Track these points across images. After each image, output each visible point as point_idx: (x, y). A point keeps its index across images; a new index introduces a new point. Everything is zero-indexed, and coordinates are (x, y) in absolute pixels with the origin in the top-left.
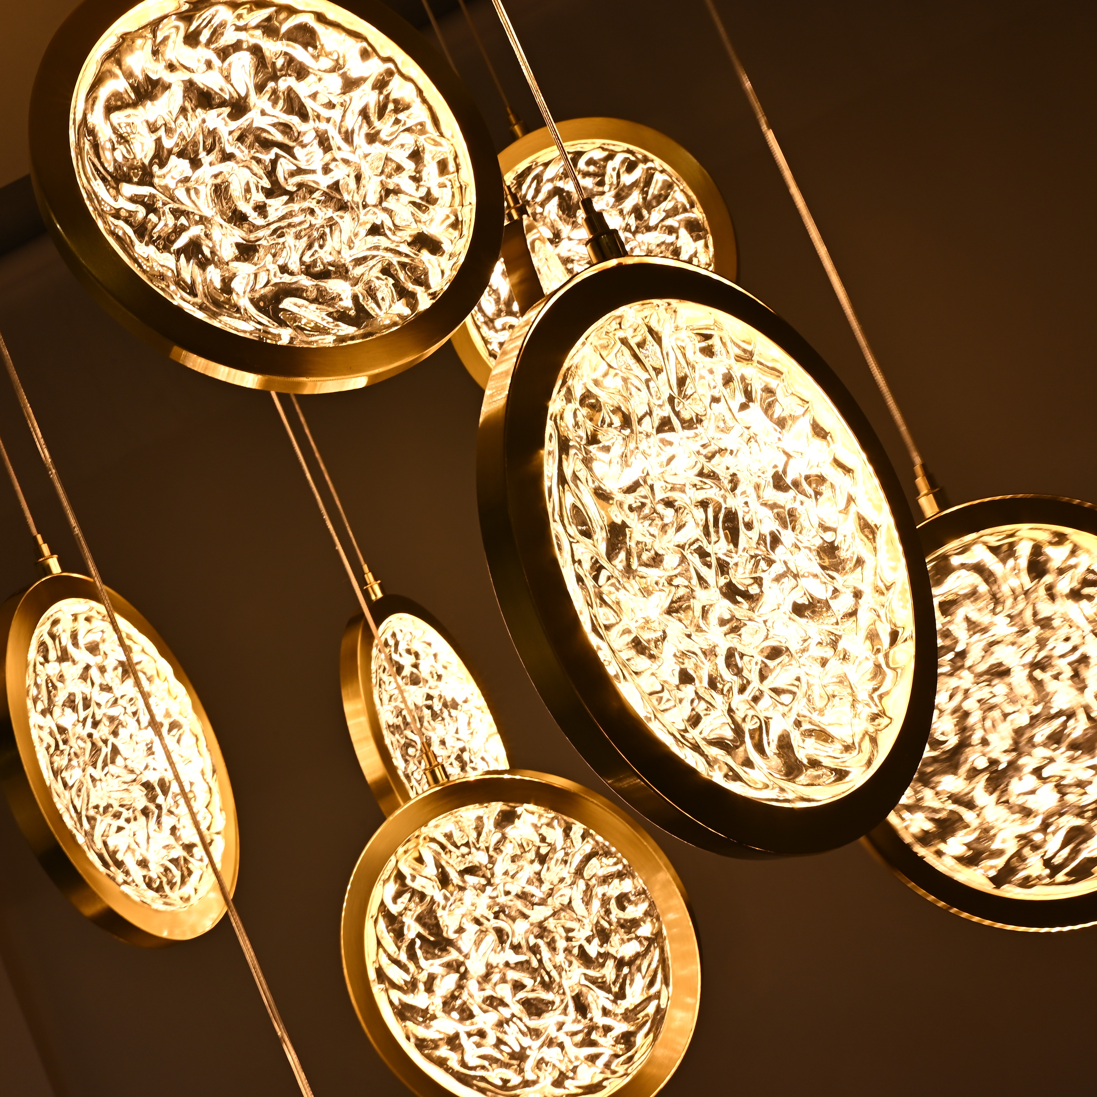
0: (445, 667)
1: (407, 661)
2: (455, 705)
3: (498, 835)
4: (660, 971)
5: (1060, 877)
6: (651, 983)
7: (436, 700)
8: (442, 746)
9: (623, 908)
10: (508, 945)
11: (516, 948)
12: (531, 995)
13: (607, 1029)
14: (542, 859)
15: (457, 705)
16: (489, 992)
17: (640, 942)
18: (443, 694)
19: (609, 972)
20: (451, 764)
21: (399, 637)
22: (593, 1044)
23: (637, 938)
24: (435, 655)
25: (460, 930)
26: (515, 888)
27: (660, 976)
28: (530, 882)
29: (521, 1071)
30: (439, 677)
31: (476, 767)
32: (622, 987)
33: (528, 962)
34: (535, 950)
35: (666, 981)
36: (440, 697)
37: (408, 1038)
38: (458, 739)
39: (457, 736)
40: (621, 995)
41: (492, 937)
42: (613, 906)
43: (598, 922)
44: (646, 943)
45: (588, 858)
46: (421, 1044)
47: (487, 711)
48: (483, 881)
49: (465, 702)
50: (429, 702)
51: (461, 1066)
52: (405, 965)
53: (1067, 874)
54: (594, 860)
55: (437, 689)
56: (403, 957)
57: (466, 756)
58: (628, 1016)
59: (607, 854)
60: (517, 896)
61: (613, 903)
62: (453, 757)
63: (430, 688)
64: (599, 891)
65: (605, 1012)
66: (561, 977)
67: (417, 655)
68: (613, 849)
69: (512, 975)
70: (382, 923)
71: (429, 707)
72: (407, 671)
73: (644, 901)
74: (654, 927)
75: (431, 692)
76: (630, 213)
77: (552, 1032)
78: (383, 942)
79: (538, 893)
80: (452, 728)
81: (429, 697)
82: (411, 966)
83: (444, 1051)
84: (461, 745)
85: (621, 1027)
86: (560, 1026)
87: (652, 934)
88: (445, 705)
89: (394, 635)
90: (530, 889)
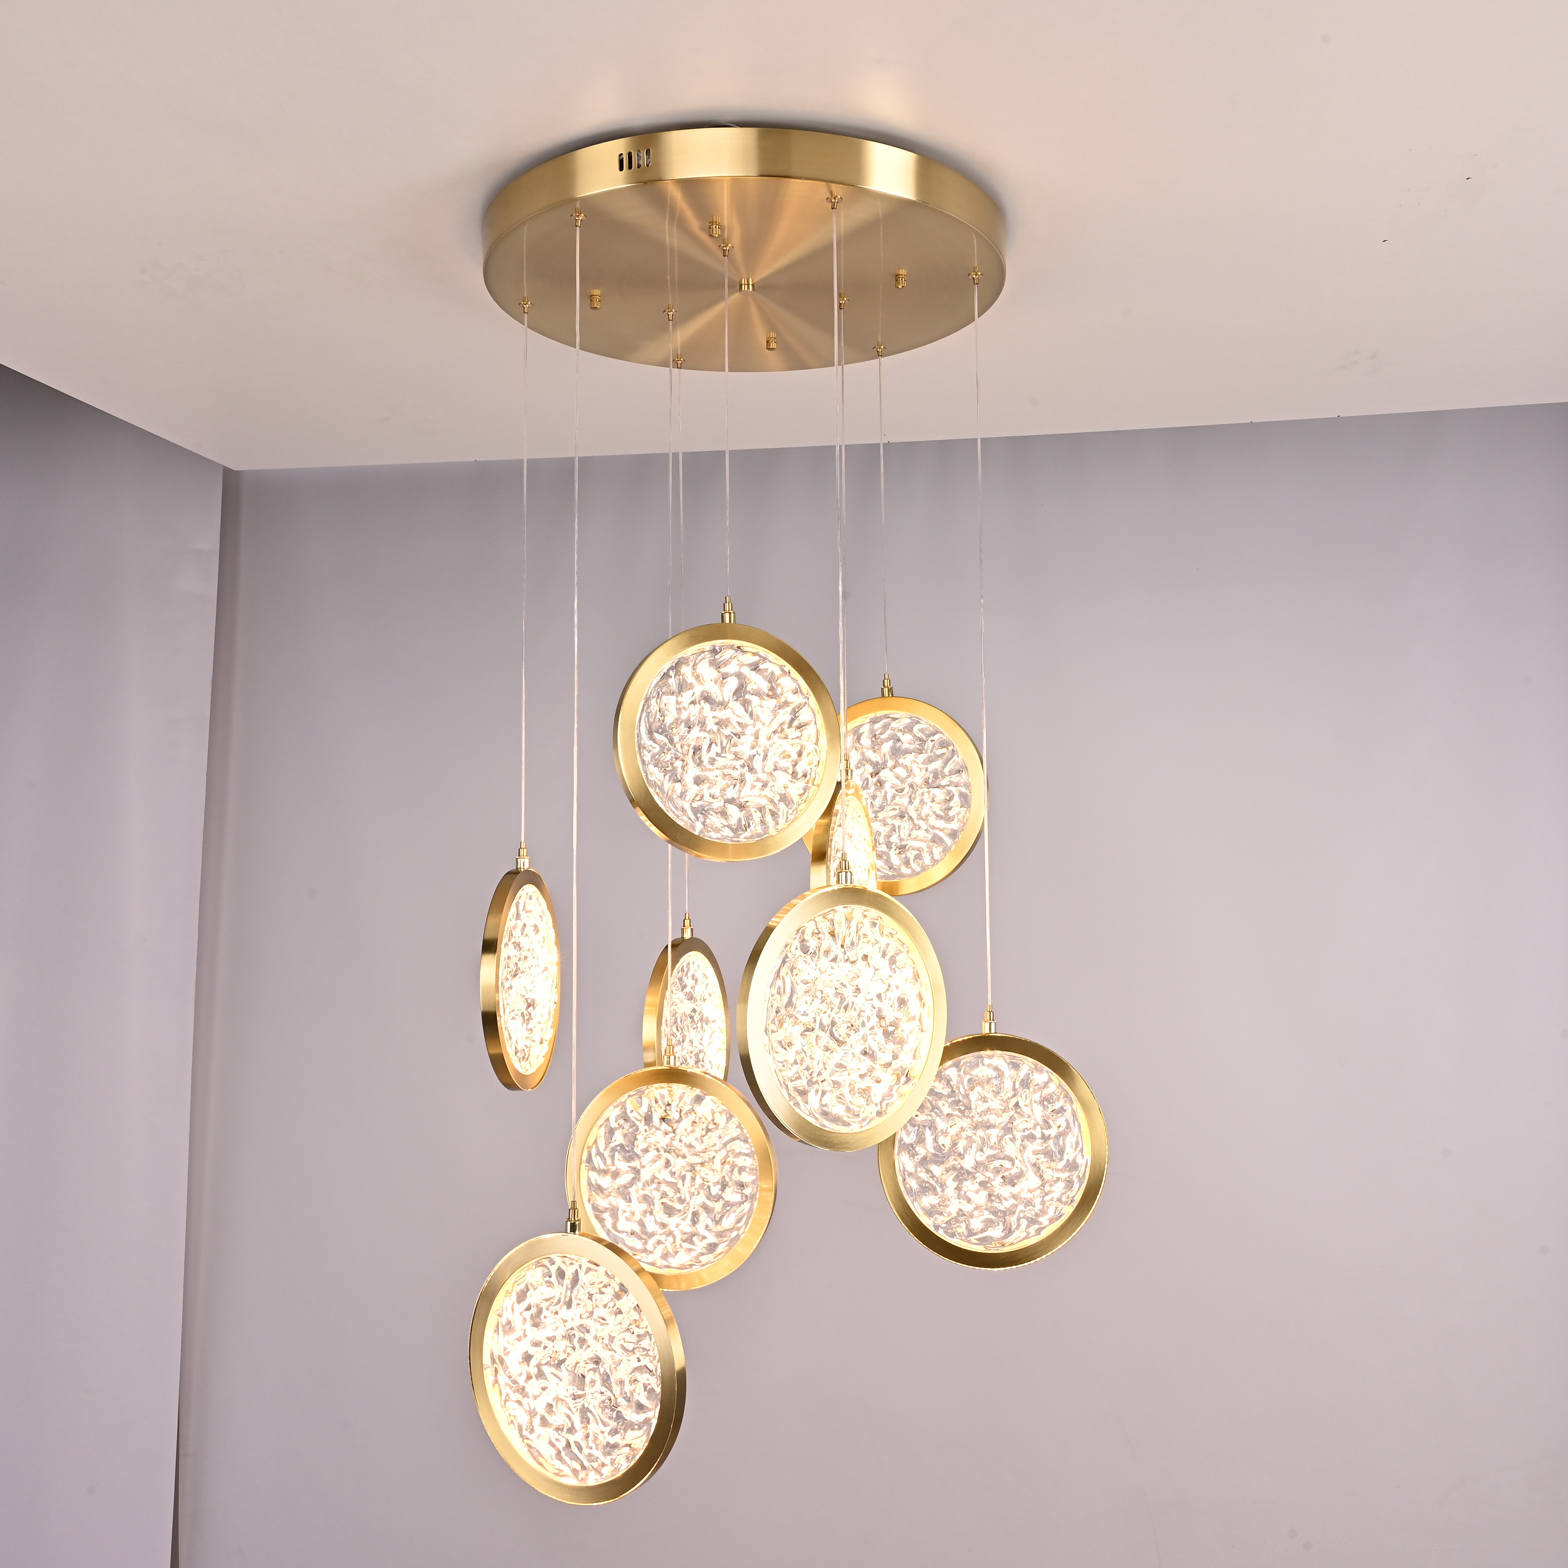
0: (710, 995)
1: (689, 982)
2: (707, 1022)
3: (690, 1107)
4: (745, 1217)
5: (972, 1239)
6: (738, 1221)
7: (697, 1014)
8: (690, 1044)
9: (740, 1173)
10: (669, 1170)
11: (673, 1174)
12: (670, 1203)
13: (704, 1238)
14: (708, 1130)
15: (709, 1021)
16: (647, 1192)
17: (742, 1196)
18: (702, 1012)
19: (718, 1206)
20: (691, 1057)
21: (691, 966)
22: (692, 1242)
23: (742, 1193)
24: (707, 985)
25: (646, 1151)
26: (687, 1140)
27: (744, 1220)
28: (696, 1139)
29: (646, 1243)
30: (704, 1000)
31: (705, 1065)
32: (721, 1218)
33: (676, 1184)
34: (683, 1178)
35: (746, 1224)
36: (701, 1012)
37: (589, 1201)
38: (700, 1044)
39: (701, 1041)
40: (718, 1222)
41: (661, 1162)
42: (736, 1171)
43: (724, 1177)
44: (744, 1198)
45: (733, 1140)
46: (595, 1208)
47: (725, 1033)
48: (670, 1129)
49: (713, 1022)
50: (693, 1014)
51: (613, 1228)
52: (605, 1159)
53: (977, 1240)
54: (737, 1141)
55: (701, 1007)
56: (607, 1154)
57: (701, 1056)
58: (720, 1235)
59: (746, 1141)
60: (686, 1145)
61: (737, 1169)
62: (694, 1053)
63: (696, 1005)
64: (730, 1159)
65: (707, 1227)
66: (691, 1199)
67: (697, 981)
68: (750, 1140)
69: (664, 1187)
70: (603, 1129)
71: (692, 1017)
72: (688, 990)
73: (754, 1175)
74: (753, 1191)
75: (696, 1008)
76: (931, 772)
77: (672, 1227)
78: (599, 1141)
79: (699, 1147)
80: (699, 1036)
81: (694, 1011)
82: (609, 1161)
83: (606, 1216)
84: (701, 1048)
85: (712, 1239)
86: (677, 1226)
87: (750, 1194)
88: (701, 1020)
89: (689, 964)
90: (694, 1143)
